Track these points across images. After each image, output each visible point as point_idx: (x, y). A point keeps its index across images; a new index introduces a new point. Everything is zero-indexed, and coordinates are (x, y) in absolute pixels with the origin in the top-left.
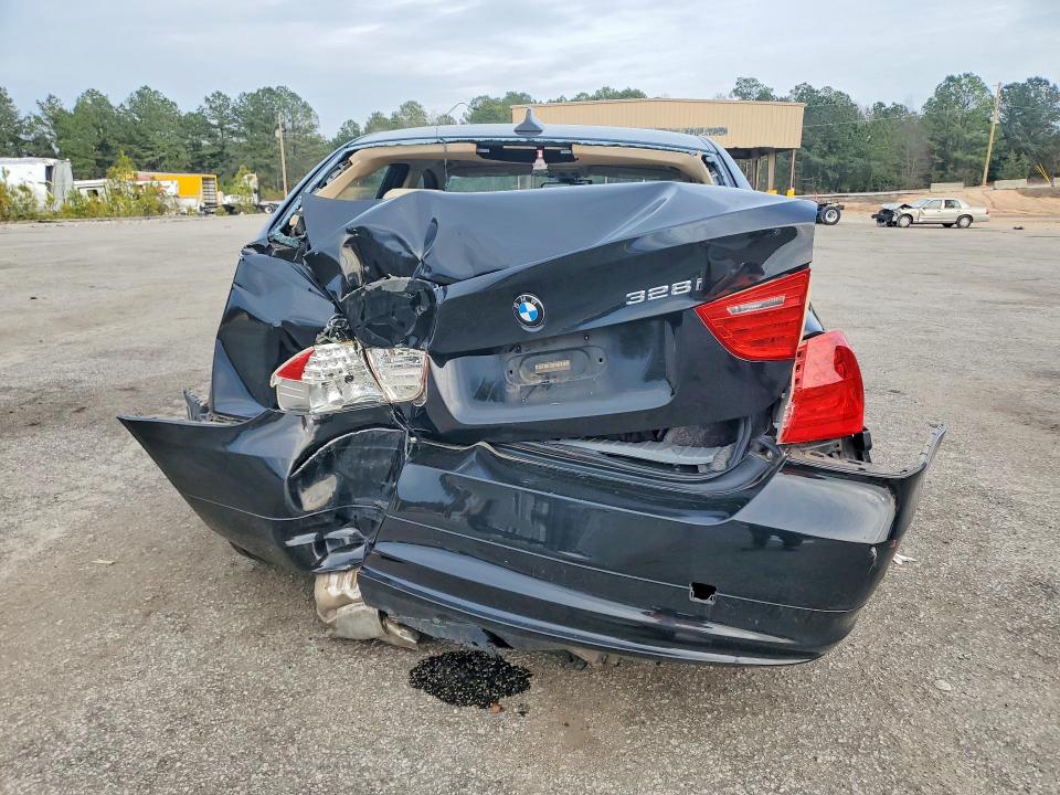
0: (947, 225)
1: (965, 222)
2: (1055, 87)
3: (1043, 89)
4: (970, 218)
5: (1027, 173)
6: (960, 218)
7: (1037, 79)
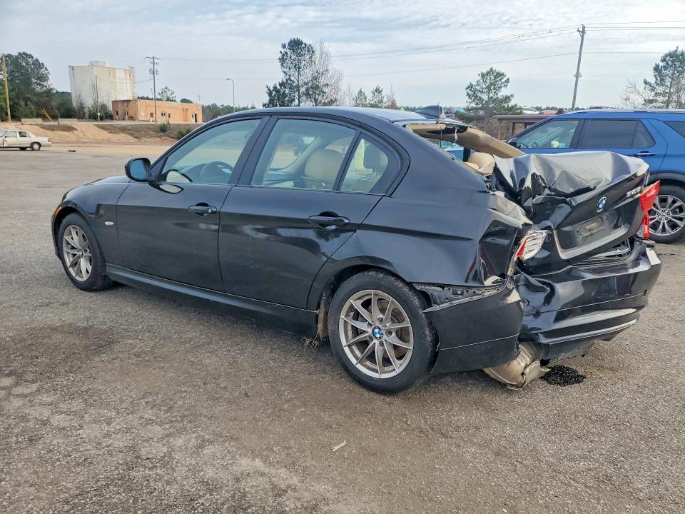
0: (23, 149)
1: (36, 146)
2: (37, 60)
3: (30, 60)
4: (39, 144)
5: (35, 114)
6: (33, 144)
7: (24, 53)
